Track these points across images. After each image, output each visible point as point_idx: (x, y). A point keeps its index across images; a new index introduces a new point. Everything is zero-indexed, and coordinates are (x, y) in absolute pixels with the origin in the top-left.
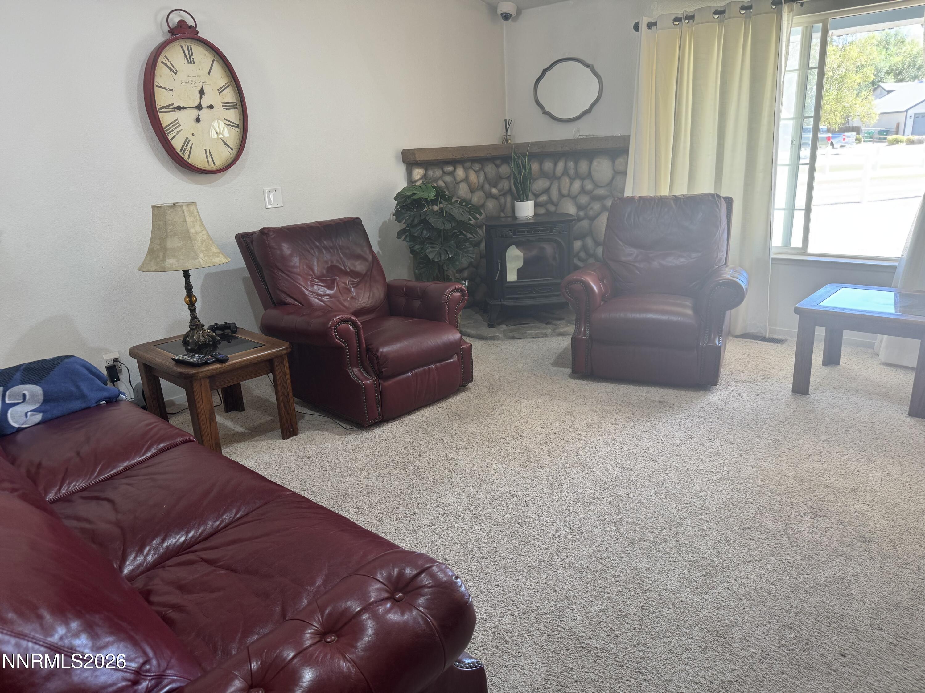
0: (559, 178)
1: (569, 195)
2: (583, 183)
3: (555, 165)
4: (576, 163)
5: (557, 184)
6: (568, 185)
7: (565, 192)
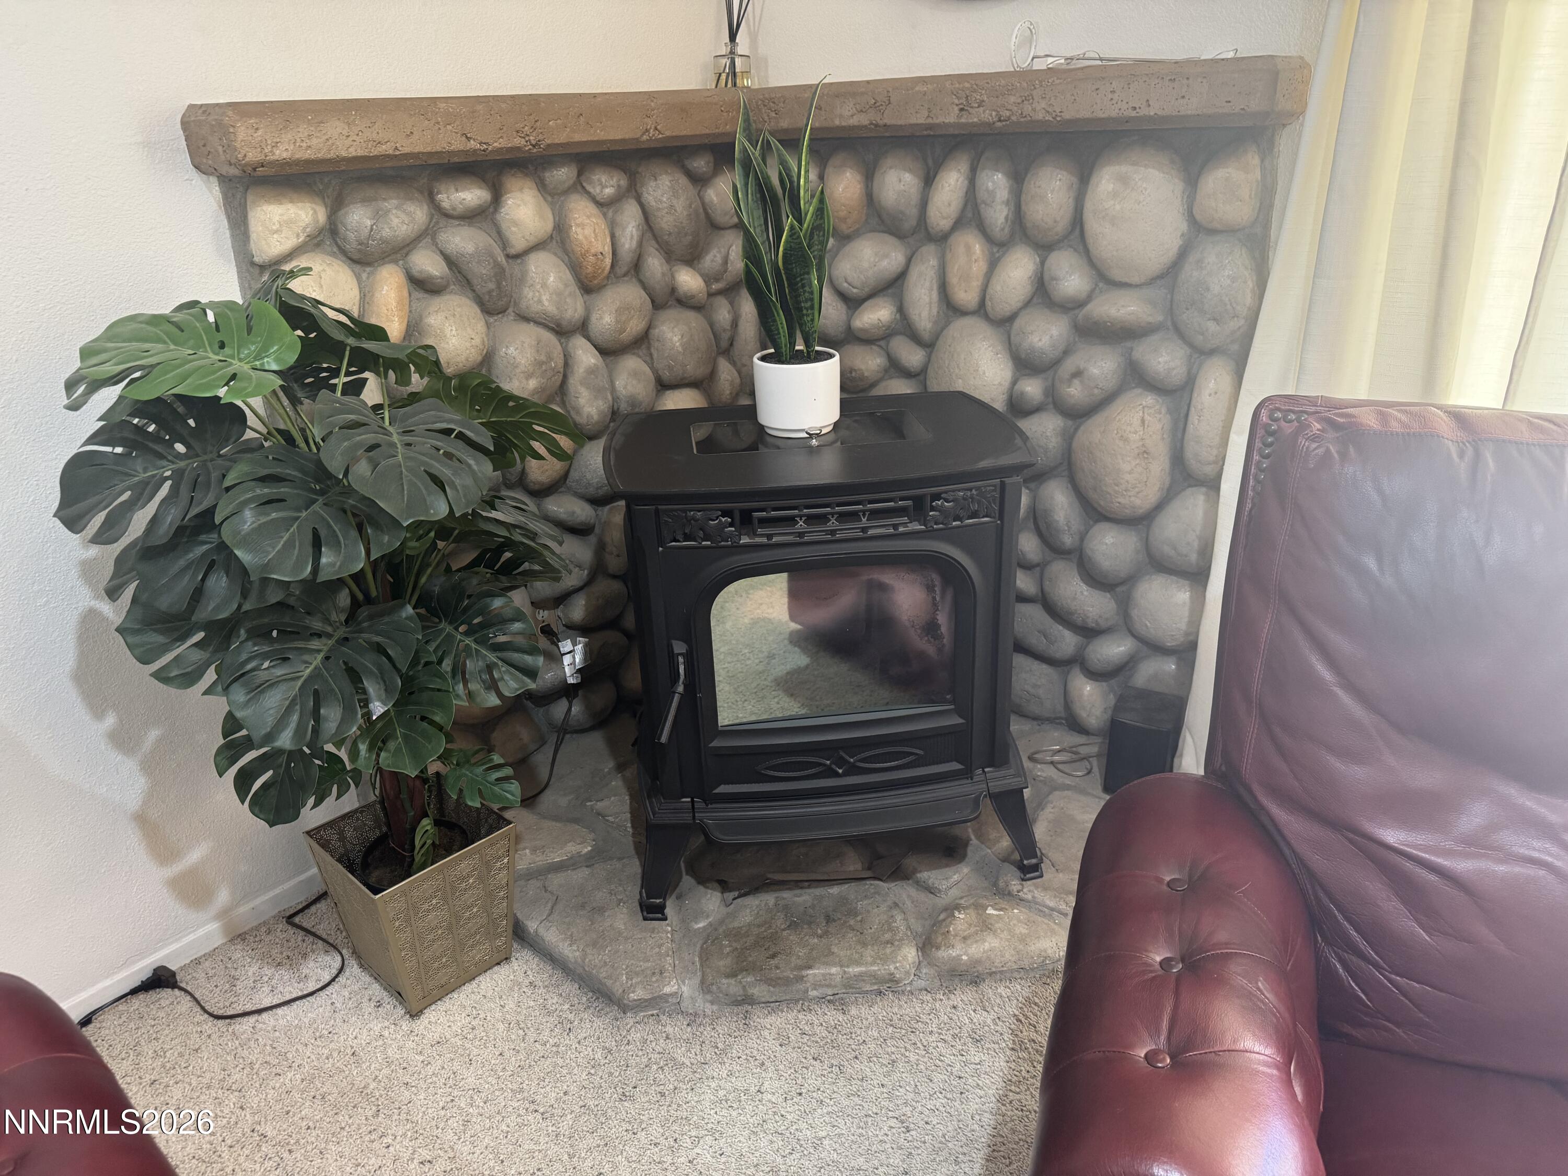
0: (942, 239)
1: (981, 310)
2: (1043, 263)
3: (929, 180)
4: (1018, 179)
5: (933, 262)
6: (979, 268)
7: (966, 295)
